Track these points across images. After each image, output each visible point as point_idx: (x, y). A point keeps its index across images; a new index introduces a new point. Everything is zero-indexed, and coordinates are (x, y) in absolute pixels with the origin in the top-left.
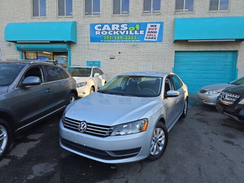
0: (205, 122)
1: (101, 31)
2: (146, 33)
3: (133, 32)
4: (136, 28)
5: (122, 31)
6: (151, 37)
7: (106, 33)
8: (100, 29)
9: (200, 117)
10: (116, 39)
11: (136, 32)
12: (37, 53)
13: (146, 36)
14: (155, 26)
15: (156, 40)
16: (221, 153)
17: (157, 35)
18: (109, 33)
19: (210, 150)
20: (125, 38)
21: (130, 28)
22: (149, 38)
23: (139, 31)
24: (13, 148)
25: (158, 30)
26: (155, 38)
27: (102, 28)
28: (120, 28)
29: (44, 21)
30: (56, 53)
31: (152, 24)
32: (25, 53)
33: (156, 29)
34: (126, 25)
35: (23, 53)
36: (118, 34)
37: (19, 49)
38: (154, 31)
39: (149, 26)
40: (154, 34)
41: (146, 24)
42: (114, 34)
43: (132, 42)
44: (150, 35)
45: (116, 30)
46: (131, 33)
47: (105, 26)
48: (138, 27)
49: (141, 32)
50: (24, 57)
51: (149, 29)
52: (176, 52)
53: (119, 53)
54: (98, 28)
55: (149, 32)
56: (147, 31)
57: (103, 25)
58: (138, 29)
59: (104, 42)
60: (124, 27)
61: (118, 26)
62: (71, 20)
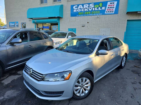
0: (138, 74)
1: (77, 9)
2: (107, 9)
3: (98, 8)
4: (99, 6)
5: (90, 8)
6: (110, 11)
7: (80, 10)
8: (77, 8)
9: (135, 69)
10: (86, 14)
11: (99, 8)
12: (43, 24)
13: (106, 11)
14: (113, 3)
15: (113, 13)
16: (138, 102)
17: (114, 9)
18: (82, 10)
19: (130, 98)
20: (92, 13)
21: (95, 6)
22: (109, 12)
23: (101, 8)
24: (5, 78)
25: (115, 6)
26: (113, 12)
27: (78, 7)
28: (89, 6)
29: (46, 6)
30: (53, 24)
31: (111, 2)
32: (37, 24)
33: (113, 5)
34: (93, 4)
35: (36, 25)
36: (87, 10)
37: (34, 23)
38: (112, 6)
39: (109, 3)
40: (112, 9)
41: (107, 2)
42: (85, 10)
43: (96, 15)
44: (109, 10)
45: (86, 8)
46: (96, 9)
47: (80, 6)
48: (101, 5)
49: (103, 8)
50: (37, 27)
51: (109, 6)
52: (128, 20)
53: (88, 23)
54: (76, 7)
55: (109, 8)
56: (107, 7)
57: (78, 5)
58: (101, 6)
59: (78, 16)
60: (92, 6)
61: (88, 5)
62: (60, 4)
